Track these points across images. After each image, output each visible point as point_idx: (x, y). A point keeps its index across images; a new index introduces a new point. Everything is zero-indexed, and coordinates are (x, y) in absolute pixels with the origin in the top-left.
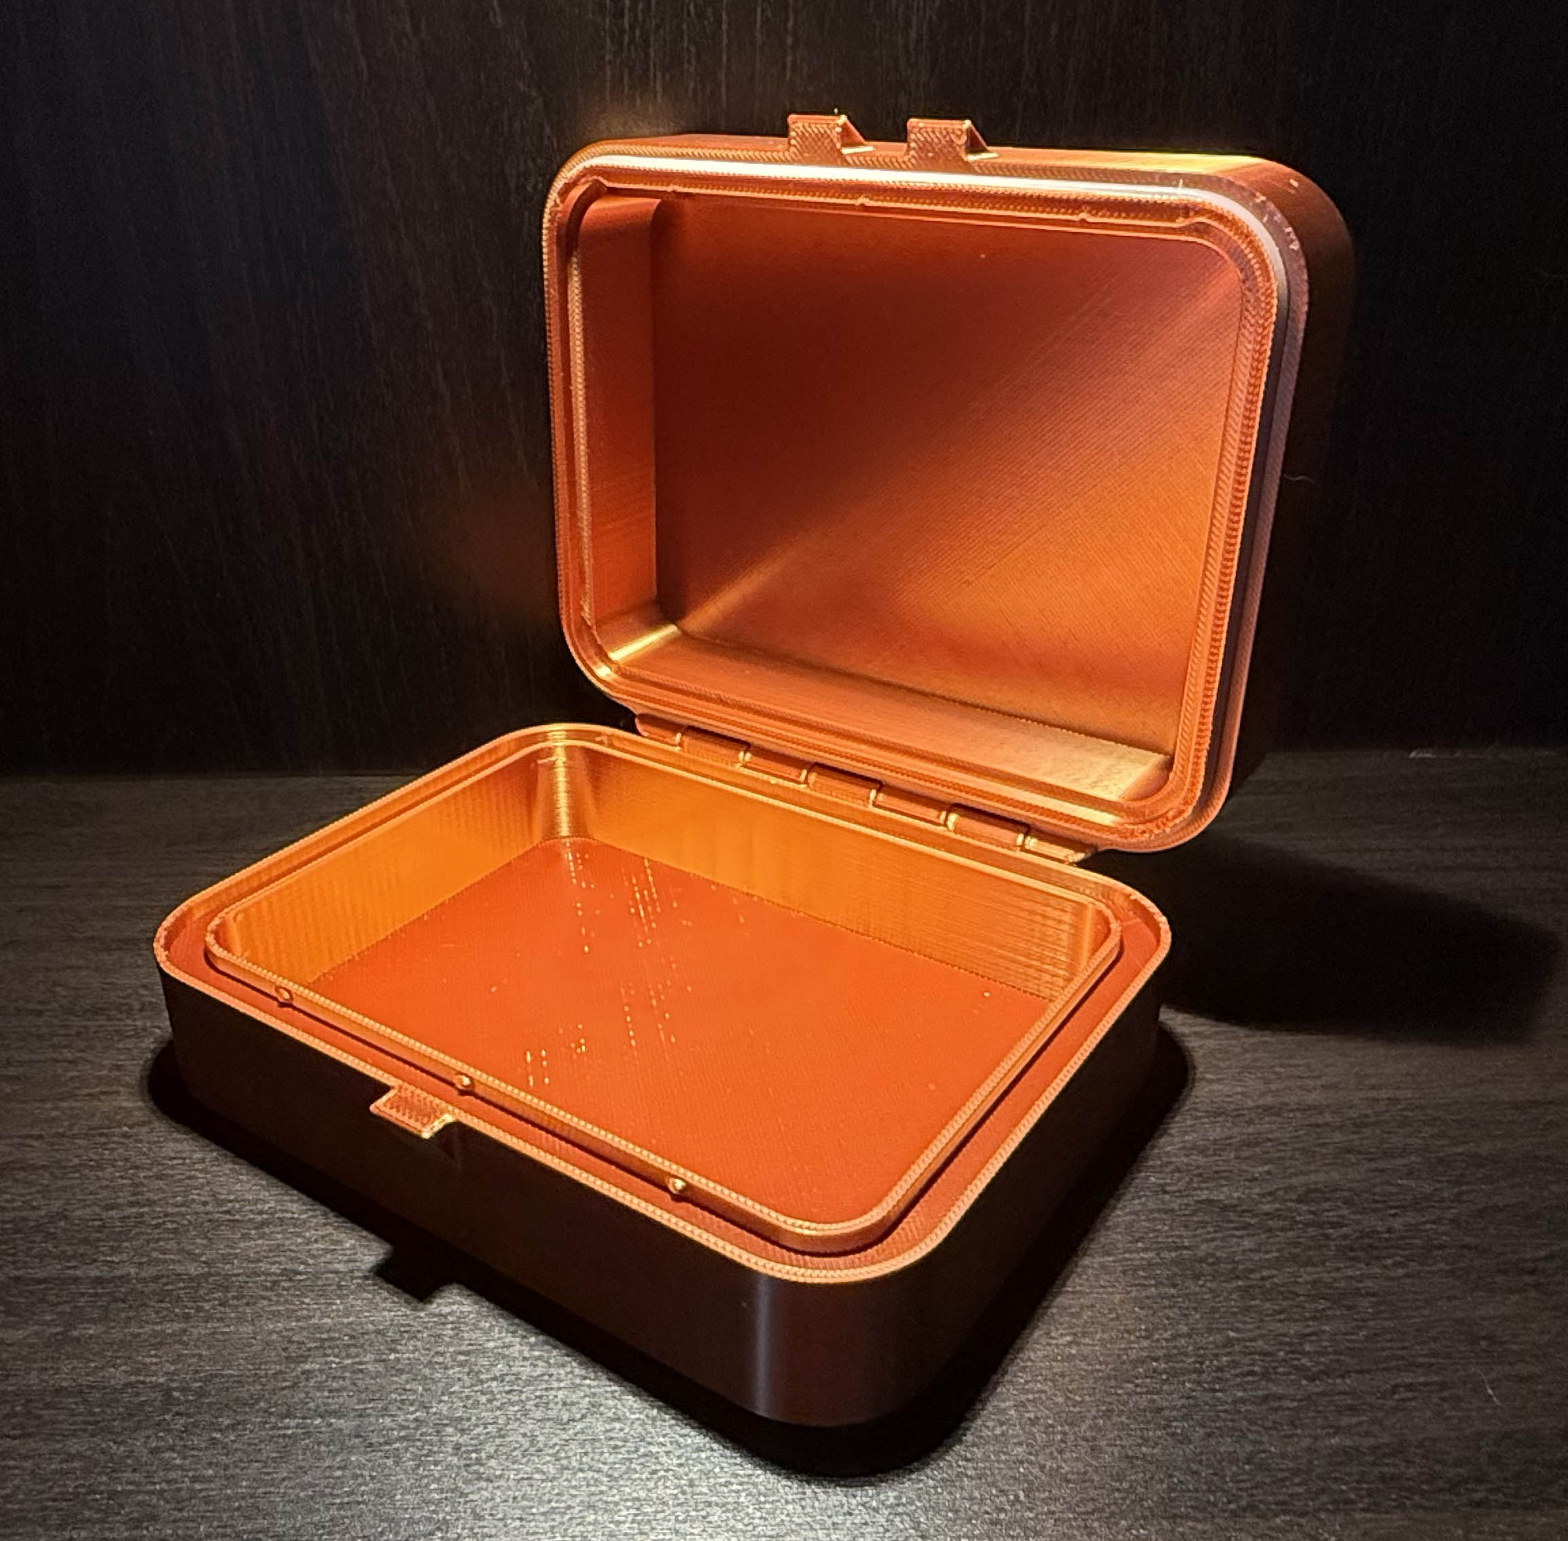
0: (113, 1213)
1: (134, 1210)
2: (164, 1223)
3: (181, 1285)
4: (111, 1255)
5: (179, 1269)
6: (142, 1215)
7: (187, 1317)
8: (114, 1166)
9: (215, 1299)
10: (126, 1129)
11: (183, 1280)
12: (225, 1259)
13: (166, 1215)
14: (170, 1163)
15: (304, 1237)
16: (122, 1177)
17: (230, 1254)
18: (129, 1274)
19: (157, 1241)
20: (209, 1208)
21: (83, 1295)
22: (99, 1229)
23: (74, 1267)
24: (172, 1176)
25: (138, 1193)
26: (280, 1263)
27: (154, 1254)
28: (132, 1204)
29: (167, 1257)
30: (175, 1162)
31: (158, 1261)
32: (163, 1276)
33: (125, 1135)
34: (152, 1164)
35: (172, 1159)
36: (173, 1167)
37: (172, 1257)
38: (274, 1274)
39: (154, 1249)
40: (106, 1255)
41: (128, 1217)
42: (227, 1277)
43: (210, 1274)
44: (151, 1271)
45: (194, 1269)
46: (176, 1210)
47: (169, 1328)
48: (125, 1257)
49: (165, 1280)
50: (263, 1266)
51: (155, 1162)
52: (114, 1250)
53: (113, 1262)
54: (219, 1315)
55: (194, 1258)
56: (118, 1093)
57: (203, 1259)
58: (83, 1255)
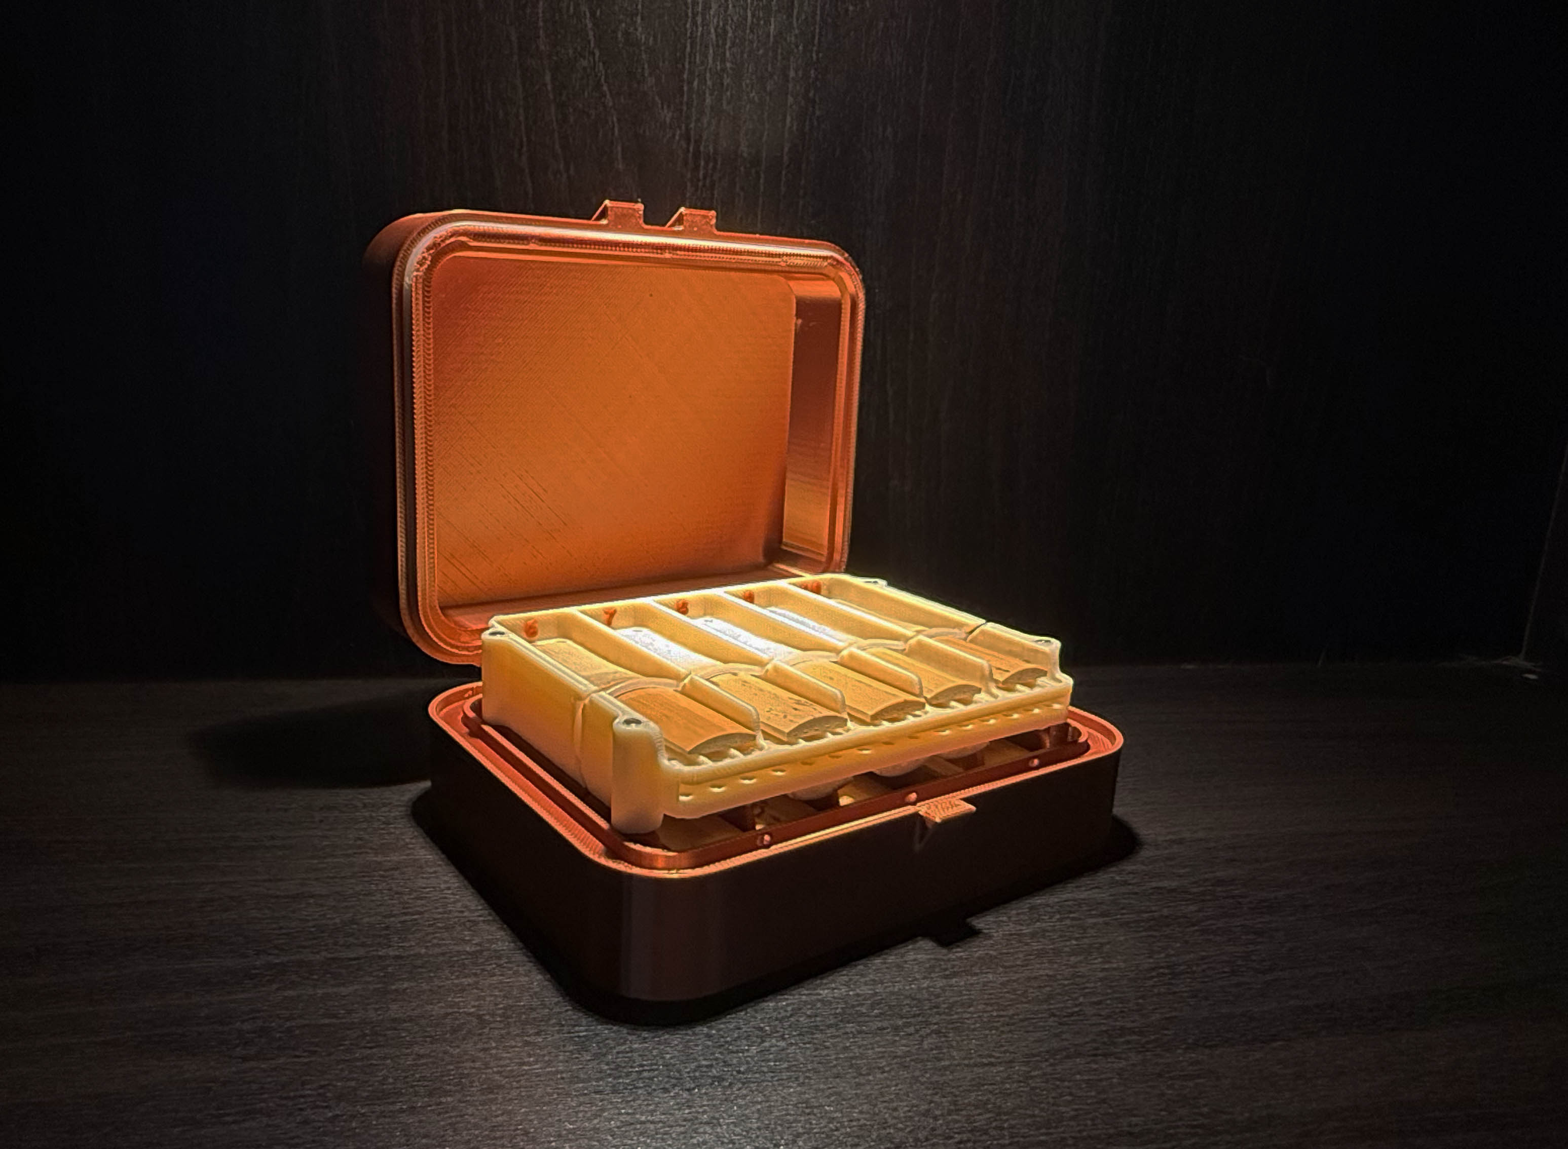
0: (392, 920)
1: (408, 918)
2: (435, 924)
3: (463, 957)
5: (458, 949)
6: (416, 920)
8: (382, 894)
10: (382, 873)
11: (464, 955)
13: (434, 920)
14: (424, 890)
16: (391, 900)
19: (434, 933)
20: (466, 914)
21: (389, 966)
24: (430, 897)
25: (407, 908)
27: (435, 941)
28: (406, 914)
29: (444, 943)
30: (428, 890)
31: (439, 945)
32: (446, 953)
33: (382, 876)
35: (425, 888)
36: (427, 893)
40: (398, 943)
41: (406, 922)
44: (437, 950)
46: (440, 916)
47: (466, 981)
49: (450, 956)
51: (412, 891)
53: (405, 947)
56: (367, 853)
57: (474, 942)
58: (379, 944)
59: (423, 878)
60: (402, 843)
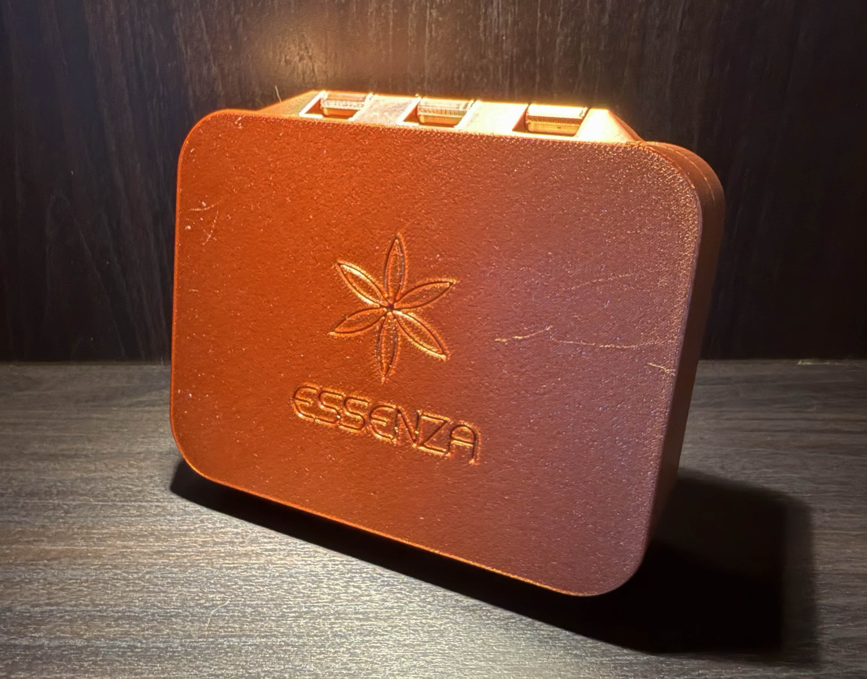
0: (37, 609)
1: (48, 608)
2: (64, 616)
3: (72, 652)
4: (35, 633)
5: (71, 642)
6: (52, 611)
7: (74, 671)
8: (39, 583)
9: (90, 661)
10: (46, 561)
11: (73, 649)
12: (97, 638)
13: (66, 611)
15: (141, 627)
16: (43, 589)
17: (100, 635)
18: (43, 644)
19: (60, 625)
20: (89, 608)
21: (18, 655)
22: (29, 618)
23: (15, 639)
24: (70, 589)
25: (51, 599)
26: (127, 641)
27: (58, 634)
28: (47, 605)
29: (64, 635)
31: (60, 638)
32: (62, 646)
33: (45, 565)
34: (58, 582)
36: (70, 584)
37: (68, 635)
38: (124, 648)
39: (57, 631)
40: (32, 632)
41: (45, 612)
42: (98, 648)
43: (88, 646)
44: (56, 643)
45: (79, 643)
46: (71, 608)
48: (42, 634)
49: (64, 649)
50: (118, 643)
51: (61, 581)
52: (37, 630)
53: (35, 637)
54: (91, 670)
55: (80, 636)
56: (43, 540)
57: (85, 637)
58: (19, 632)
59: (73, 569)
60: (70, 532)
